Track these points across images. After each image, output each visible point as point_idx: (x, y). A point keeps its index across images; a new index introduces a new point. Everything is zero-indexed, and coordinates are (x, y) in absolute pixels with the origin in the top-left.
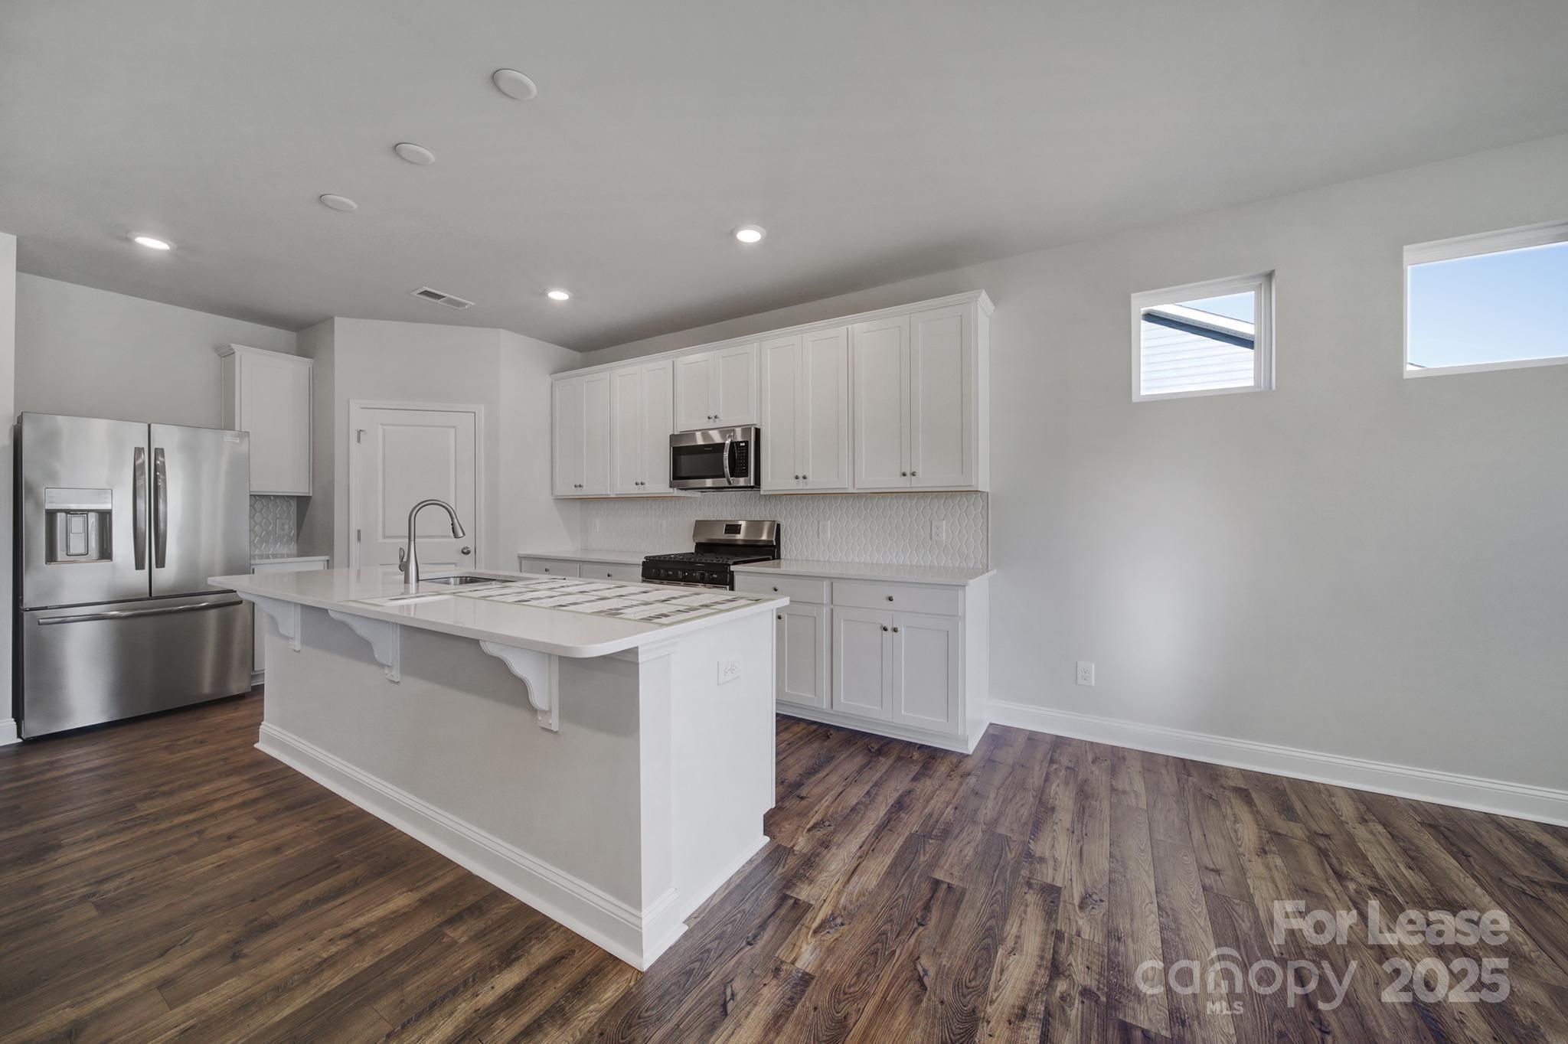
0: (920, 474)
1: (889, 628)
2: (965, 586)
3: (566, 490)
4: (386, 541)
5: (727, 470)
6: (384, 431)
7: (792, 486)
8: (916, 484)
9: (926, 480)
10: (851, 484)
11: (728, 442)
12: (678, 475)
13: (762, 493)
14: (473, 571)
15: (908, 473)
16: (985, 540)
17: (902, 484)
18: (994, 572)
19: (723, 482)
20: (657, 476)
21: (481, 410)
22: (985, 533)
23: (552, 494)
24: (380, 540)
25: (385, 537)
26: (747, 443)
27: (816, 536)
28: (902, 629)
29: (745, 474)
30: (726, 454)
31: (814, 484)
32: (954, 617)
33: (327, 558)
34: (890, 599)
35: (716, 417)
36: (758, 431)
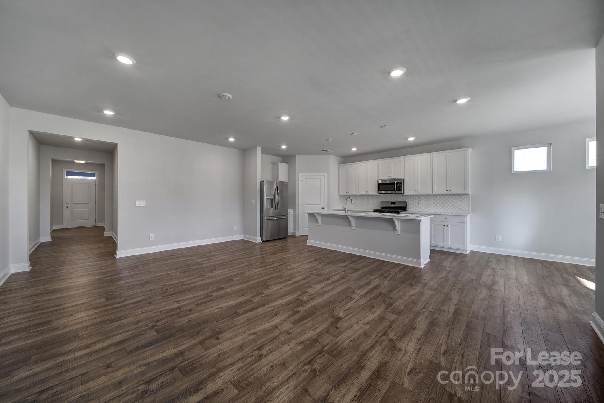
0: (452, 190)
1: (446, 225)
2: (467, 216)
3: (343, 193)
4: (306, 205)
5: (396, 189)
6: (306, 181)
7: (414, 193)
8: (451, 193)
9: (453, 192)
10: (432, 192)
11: (396, 182)
12: (380, 190)
13: (405, 194)
14: (324, 212)
15: (448, 190)
16: (469, 206)
17: (447, 193)
18: (472, 214)
19: (394, 192)
20: (373, 190)
21: (326, 174)
22: (469, 204)
23: (339, 194)
24: (305, 205)
25: (306, 204)
26: (401, 183)
27: (418, 205)
28: (449, 226)
29: (401, 190)
30: (395, 185)
31: (421, 192)
32: (464, 223)
33: (293, 209)
34: (446, 219)
35: (391, 176)
36: (404, 179)
